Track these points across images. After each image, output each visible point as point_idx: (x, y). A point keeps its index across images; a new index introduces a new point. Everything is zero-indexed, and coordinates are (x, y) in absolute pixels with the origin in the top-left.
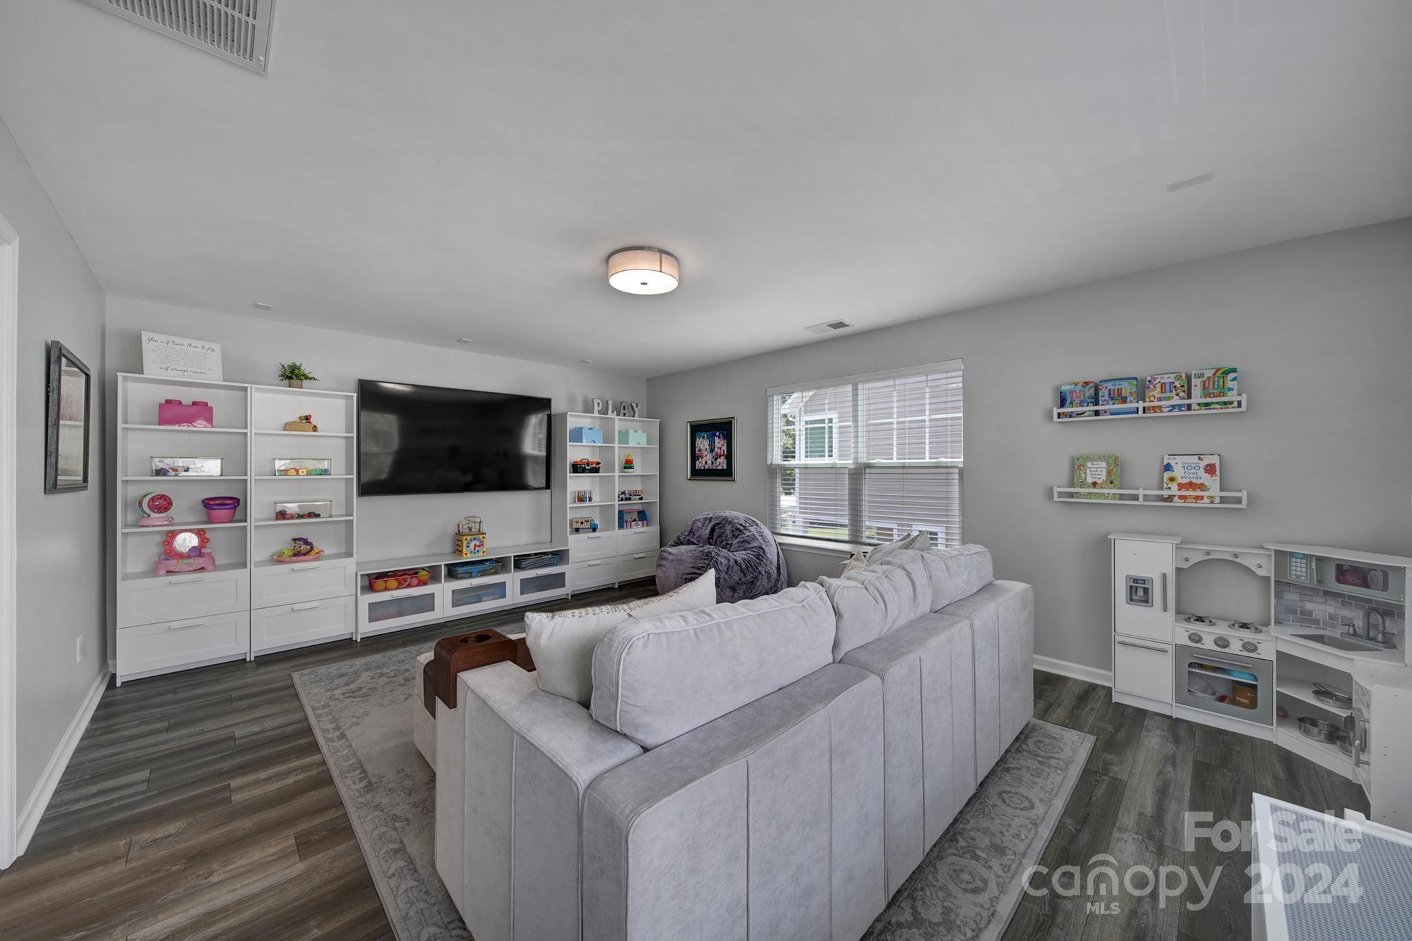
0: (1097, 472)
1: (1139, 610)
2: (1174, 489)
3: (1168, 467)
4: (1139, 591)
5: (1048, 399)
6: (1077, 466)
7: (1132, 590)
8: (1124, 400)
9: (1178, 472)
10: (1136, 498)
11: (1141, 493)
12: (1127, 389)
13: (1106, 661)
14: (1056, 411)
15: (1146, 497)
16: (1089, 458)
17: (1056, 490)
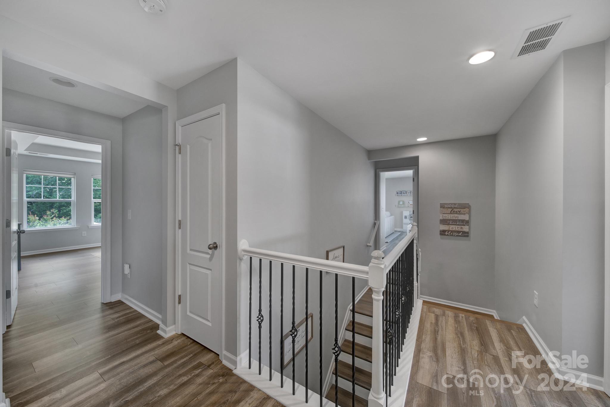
0: (401, 203)
1: (406, 220)
2: (410, 205)
3: (409, 202)
4: (406, 217)
5: (396, 193)
6: (399, 202)
7: (405, 217)
8: (404, 194)
9: (410, 203)
10: (405, 206)
11: (406, 205)
12: (405, 192)
13: (402, 228)
14: (397, 195)
15: (407, 206)
16: (400, 201)
17: (397, 205)
